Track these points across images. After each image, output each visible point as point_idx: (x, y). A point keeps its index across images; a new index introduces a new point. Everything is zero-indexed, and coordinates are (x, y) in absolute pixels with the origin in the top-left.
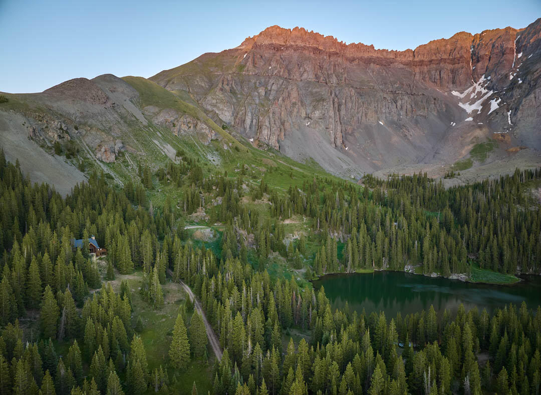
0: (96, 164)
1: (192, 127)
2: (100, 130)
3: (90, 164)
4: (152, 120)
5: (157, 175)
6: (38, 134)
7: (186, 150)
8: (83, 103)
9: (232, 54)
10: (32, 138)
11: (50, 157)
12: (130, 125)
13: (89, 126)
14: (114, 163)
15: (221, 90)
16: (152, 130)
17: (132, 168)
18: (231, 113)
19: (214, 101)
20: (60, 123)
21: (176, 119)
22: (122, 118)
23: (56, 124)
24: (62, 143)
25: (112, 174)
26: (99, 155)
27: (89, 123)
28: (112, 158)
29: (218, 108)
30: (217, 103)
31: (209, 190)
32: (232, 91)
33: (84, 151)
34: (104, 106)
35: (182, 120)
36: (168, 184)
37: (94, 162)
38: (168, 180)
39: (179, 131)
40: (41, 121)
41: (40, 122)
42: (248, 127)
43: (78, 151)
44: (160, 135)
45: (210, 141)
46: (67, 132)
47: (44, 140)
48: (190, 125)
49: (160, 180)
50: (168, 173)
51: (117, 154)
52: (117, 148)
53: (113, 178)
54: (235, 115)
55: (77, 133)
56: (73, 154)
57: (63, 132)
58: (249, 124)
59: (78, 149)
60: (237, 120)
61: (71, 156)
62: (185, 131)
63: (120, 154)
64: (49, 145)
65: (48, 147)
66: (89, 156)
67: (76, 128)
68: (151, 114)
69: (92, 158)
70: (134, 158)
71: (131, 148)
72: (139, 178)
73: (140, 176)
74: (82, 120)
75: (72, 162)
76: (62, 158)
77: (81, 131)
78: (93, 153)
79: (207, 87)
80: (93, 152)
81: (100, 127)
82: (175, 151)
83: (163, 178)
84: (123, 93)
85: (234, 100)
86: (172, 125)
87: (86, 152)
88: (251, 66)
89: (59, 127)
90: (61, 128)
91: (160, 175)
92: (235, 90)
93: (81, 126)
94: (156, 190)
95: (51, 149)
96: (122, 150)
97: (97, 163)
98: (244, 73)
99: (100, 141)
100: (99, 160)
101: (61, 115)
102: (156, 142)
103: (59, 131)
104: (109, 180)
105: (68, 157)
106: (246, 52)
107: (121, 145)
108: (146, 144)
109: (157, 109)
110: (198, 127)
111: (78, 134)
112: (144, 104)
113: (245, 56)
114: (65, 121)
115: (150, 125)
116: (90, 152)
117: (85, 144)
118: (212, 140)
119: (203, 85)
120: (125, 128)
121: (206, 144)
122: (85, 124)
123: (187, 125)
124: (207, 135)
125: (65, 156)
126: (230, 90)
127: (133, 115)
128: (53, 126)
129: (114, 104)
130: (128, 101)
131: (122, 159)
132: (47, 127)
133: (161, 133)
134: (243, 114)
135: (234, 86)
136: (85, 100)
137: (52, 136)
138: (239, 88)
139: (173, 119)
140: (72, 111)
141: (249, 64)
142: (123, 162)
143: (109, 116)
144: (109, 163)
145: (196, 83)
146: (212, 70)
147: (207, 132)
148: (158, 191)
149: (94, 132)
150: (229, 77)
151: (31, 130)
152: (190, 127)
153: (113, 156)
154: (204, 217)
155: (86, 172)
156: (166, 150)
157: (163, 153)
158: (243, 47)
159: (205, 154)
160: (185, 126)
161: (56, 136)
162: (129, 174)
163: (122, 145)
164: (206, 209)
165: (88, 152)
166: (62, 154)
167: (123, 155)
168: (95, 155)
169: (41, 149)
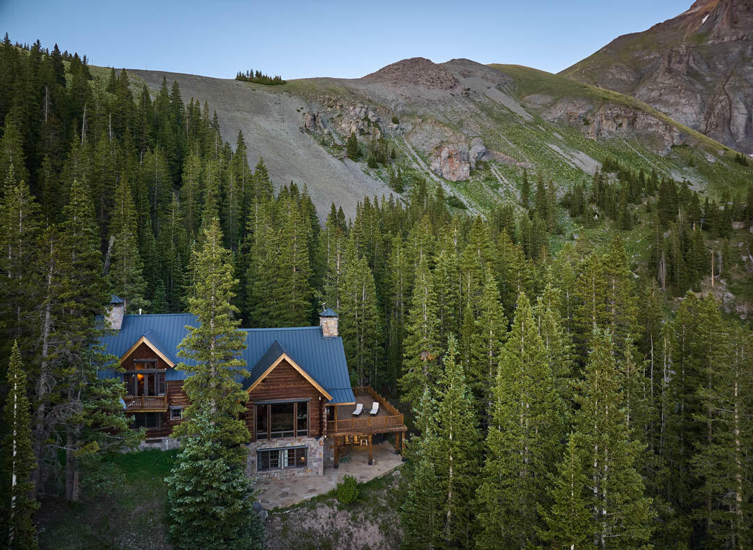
0: (428, 180)
1: (625, 125)
2: (442, 123)
3: (415, 178)
4: (542, 115)
5: (566, 204)
6: (321, 124)
7: (622, 163)
8: (412, 86)
9: (675, 25)
10: (308, 131)
11: (334, 161)
12: (498, 120)
13: (420, 117)
14: (467, 181)
15: (669, 70)
16: (544, 130)
17: (507, 192)
18: (697, 108)
19: (654, 94)
20: (364, 110)
21: (590, 111)
22: (482, 110)
23: (358, 110)
24: (365, 143)
25: (463, 200)
26: (436, 165)
27: (421, 112)
28: (463, 171)
29: (666, 104)
30: (661, 94)
32: (691, 73)
33: (406, 156)
34: (449, 91)
35: (601, 112)
36: (593, 225)
37: (424, 176)
38: (595, 214)
39: (599, 132)
40: (331, 107)
41: (329, 109)
42: (742, 130)
43: (394, 156)
44: (560, 137)
45: (669, 148)
46: (376, 124)
47: (330, 134)
48: (620, 121)
49: (573, 216)
50: (592, 201)
51: (473, 166)
52: (473, 153)
53: (462, 207)
54: (707, 110)
55: (397, 129)
56: (382, 161)
57: (369, 125)
58: (744, 125)
59: (393, 152)
60: (713, 119)
61: (380, 165)
62: (610, 133)
63: (479, 166)
64: (339, 142)
65: (335, 146)
66: (415, 165)
67: (395, 121)
68: (538, 107)
69: (422, 169)
70: (510, 173)
71: (502, 155)
72: (522, 209)
73: (525, 206)
74: (408, 109)
75: (379, 174)
76: (360, 166)
77: (403, 127)
78: (425, 162)
79: (632, 79)
80: (424, 159)
81: (441, 118)
82: (597, 164)
83: (582, 212)
84: (483, 77)
85: (699, 86)
86: (582, 123)
87: (410, 158)
88: (726, 26)
89: (362, 115)
90: (366, 119)
91: (574, 205)
92: (697, 71)
93: (405, 118)
94: (568, 235)
95: (340, 148)
96: (484, 159)
97: (432, 178)
98: (710, 42)
99: (439, 141)
100: (436, 175)
101: (370, 101)
102: (555, 147)
103: (361, 122)
104: (455, 210)
105: (372, 165)
106: (706, 13)
107: (481, 148)
108: (533, 149)
109: (549, 99)
110: (640, 123)
111: (398, 131)
112: (523, 94)
113: (704, 20)
114: (376, 110)
115: (538, 121)
116: (419, 159)
117: (410, 147)
118: (673, 146)
119: (624, 77)
120: (489, 124)
121: (663, 153)
122: (412, 115)
123: (615, 122)
124: (661, 137)
125: (366, 164)
126: (687, 72)
127: (503, 107)
128: (352, 113)
129: (468, 89)
130: (493, 89)
131: (484, 175)
132: (340, 115)
133: (562, 135)
134: (723, 107)
135: (693, 65)
136: (416, 83)
137: (347, 130)
138: (704, 67)
139: (584, 111)
140: (390, 97)
141: (722, 25)
142: (487, 179)
143: (459, 106)
144: (457, 182)
145: (611, 77)
146: (637, 56)
147: (661, 130)
148: (572, 239)
149: (428, 127)
150: (683, 49)
151: (310, 117)
152: (621, 125)
153: (466, 168)
154: (732, 305)
155: (404, 193)
156: (576, 161)
157: (573, 166)
158: (697, 9)
159: (664, 172)
160: (610, 122)
161: (354, 129)
162: (500, 202)
163: (484, 148)
164: (729, 281)
165: (415, 160)
166: (360, 158)
167: (487, 167)
168: (429, 165)
169: (321, 148)
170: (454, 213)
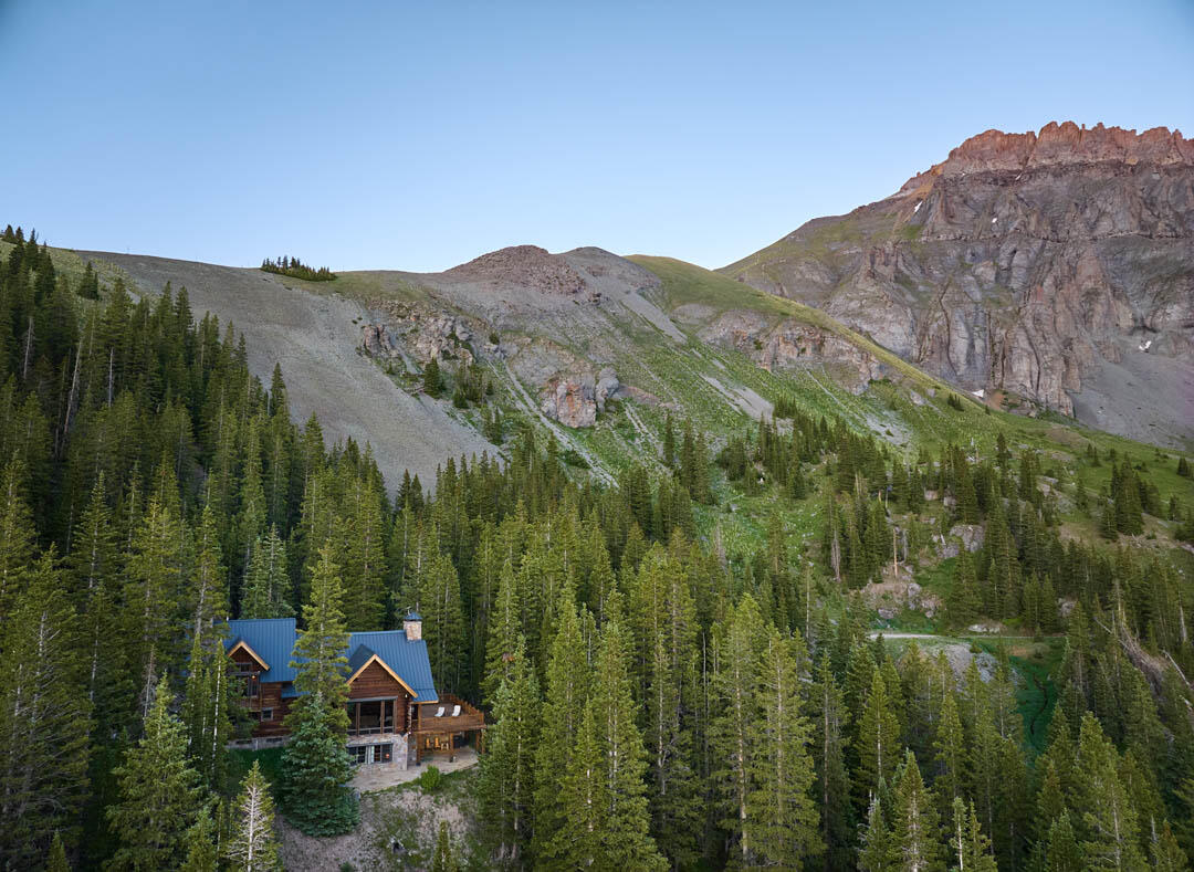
0: (538, 426)
1: (809, 351)
2: (559, 345)
3: (520, 424)
4: (699, 334)
5: (723, 463)
6: (387, 343)
7: (802, 405)
8: (519, 288)
9: (883, 211)
10: (368, 353)
11: (407, 399)
12: (638, 341)
13: (529, 335)
14: (593, 428)
15: (872, 274)
16: (700, 356)
17: (646, 444)
18: (907, 327)
19: (854, 305)
20: (450, 323)
21: (763, 330)
22: (617, 326)
23: (441, 323)
24: (450, 371)
25: (585, 455)
26: (549, 405)
27: (530, 328)
28: (587, 414)
29: (868, 319)
30: (862, 306)
31: (914, 503)
32: (901, 279)
33: (507, 391)
34: (572, 297)
35: (778, 331)
36: (756, 491)
37: (533, 421)
38: (759, 477)
39: (774, 361)
40: (403, 318)
41: (400, 321)
42: (963, 359)
43: (490, 392)
44: (722, 367)
45: (866, 384)
46: (466, 345)
47: (400, 358)
48: (803, 345)
49: (731, 479)
50: (757, 459)
51: (601, 406)
52: (601, 390)
53: (583, 465)
54: (920, 330)
55: (496, 351)
56: (474, 398)
57: (456, 346)
58: (965, 352)
59: (490, 386)
60: (927, 344)
61: (470, 403)
62: (790, 361)
63: (610, 407)
64: (412, 370)
65: (407, 375)
66: (520, 405)
67: (494, 340)
68: (697, 322)
69: (530, 411)
70: (650, 417)
71: (641, 392)
72: (665, 469)
73: (669, 465)
74: (512, 323)
75: (469, 416)
76: (442, 406)
77: (505, 348)
78: (534, 400)
79: (828, 282)
80: (533, 396)
81: (558, 337)
82: (769, 406)
83: (743, 474)
84: (620, 277)
85: (910, 298)
86: (753, 346)
87: (513, 394)
88: (941, 221)
89: (447, 331)
90: (453, 336)
91: (733, 464)
92: (908, 277)
93: (508, 336)
94: (723, 504)
95: (414, 379)
96: (617, 396)
97: (542, 424)
98: (924, 239)
99: (554, 370)
100: (549, 418)
101: (459, 309)
102: (713, 381)
103: (445, 341)
104: (574, 470)
105: (460, 404)
106: (919, 200)
107: (613, 382)
108: (684, 385)
109: (709, 311)
110: (828, 349)
111: (498, 355)
112: (674, 302)
113: (917, 208)
114: (467, 323)
115: (693, 343)
116: (526, 396)
117: (514, 379)
118: (871, 382)
119: (817, 278)
120: (625, 346)
121: (857, 391)
122: (518, 331)
123: (796, 346)
124: (856, 369)
125: (451, 401)
126: (896, 277)
127: (646, 321)
128: (433, 328)
129: (599, 295)
130: (633, 293)
131: (615, 419)
132: (415, 331)
133: (724, 363)
134: (940, 327)
135: (903, 268)
136: (526, 284)
137: (425, 352)
138: (917, 271)
139: (755, 331)
140: (488, 304)
141: (936, 218)
142: (620, 426)
143: (585, 319)
144: (578, 429)
145: (799, 276)
146: (833, 248)
147: (855, 359)
148: (730, 511)
149: (539, 350)
150: (889, 248)
151: (371, 333)
152: (804, 350)
153: (591, 410)
154: (917, 600)
155: (504, 446)
156: (741, 402)
157: (736, 408)
158: (908, 193)
159: (857, 417)
160: (789, 347)
161: (435, 350)
162: (636, 458)
163: (616, 382)
164: (916, 569)
165: (521, 397)
166: (443, 394)
167: (620, 409)
168: (539, 405)
169: (387, 378)
170: (572, 474)
